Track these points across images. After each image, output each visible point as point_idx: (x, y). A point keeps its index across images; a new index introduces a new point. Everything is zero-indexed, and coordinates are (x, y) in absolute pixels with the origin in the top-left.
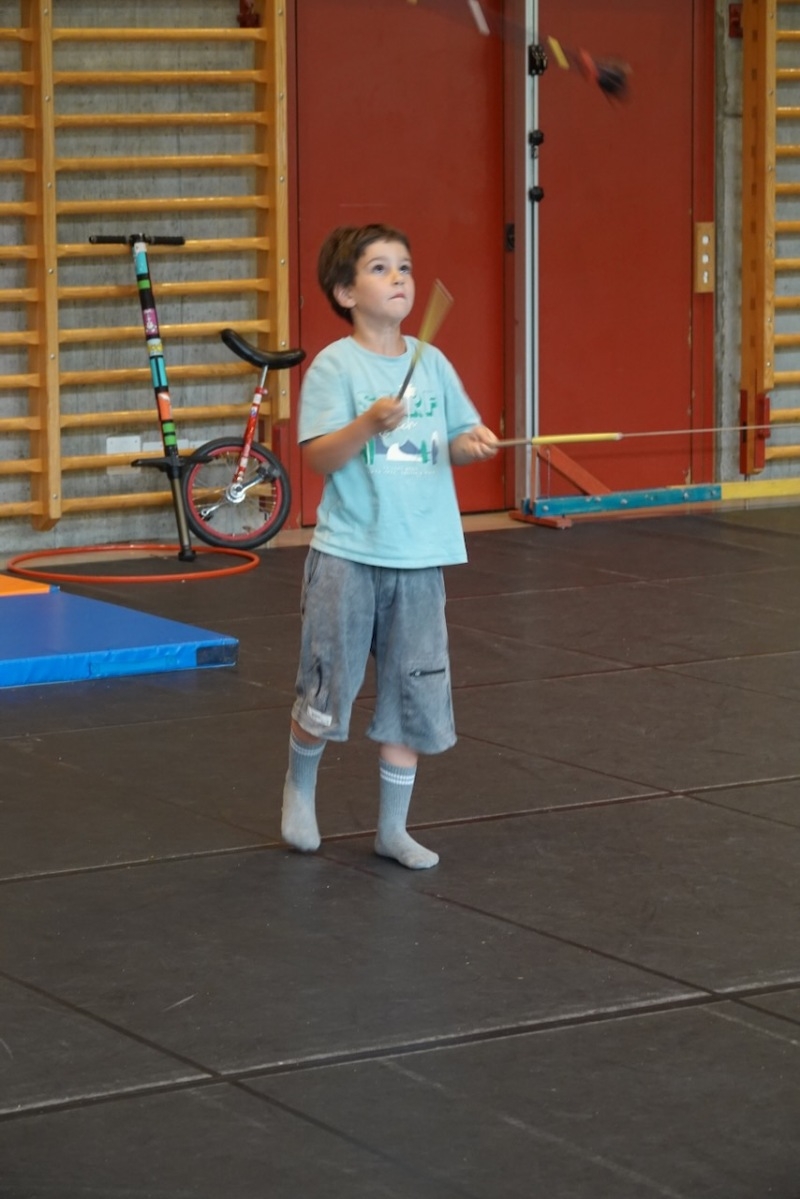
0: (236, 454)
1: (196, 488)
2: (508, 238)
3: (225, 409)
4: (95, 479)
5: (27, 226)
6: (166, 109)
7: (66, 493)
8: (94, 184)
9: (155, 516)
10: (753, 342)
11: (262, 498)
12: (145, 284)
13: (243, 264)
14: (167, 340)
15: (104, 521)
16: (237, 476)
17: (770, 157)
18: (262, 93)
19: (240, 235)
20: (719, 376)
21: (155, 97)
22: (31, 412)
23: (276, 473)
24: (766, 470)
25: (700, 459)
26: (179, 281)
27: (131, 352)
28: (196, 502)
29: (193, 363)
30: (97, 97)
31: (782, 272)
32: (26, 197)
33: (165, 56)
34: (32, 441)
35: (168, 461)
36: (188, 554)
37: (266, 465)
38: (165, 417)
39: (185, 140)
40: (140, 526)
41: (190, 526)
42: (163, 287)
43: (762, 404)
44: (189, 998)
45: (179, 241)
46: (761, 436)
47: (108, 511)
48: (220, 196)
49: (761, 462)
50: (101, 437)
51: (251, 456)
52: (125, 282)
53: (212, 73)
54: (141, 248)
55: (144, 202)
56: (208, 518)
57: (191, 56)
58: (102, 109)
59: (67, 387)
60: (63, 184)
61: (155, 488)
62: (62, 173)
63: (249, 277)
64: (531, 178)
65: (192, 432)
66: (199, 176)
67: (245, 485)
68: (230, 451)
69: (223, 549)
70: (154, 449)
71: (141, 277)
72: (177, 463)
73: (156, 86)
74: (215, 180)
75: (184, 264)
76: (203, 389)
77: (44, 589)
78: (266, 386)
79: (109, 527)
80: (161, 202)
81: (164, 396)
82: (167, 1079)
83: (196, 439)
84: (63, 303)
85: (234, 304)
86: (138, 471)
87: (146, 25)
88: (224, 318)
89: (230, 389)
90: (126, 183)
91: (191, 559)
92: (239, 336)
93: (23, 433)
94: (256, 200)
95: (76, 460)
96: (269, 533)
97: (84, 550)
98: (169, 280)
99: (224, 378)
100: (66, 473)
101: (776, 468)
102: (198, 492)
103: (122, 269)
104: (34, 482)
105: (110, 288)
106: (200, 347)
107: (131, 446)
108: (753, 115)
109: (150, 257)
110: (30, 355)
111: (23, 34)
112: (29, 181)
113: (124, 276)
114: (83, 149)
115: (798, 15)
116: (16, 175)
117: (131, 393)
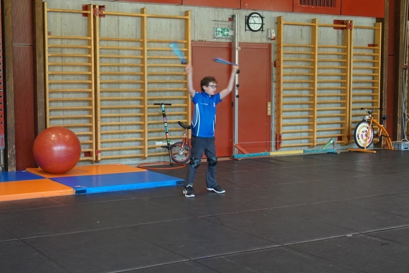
2: (232, 104)
3: (179, 137)
4: (154, 150)
5: (142, 101)
6: (168, 79)
7: (148, 153)
8: (154, 93)
9: (165, 157)
10: (278, 125)
11: (186, 154)
12: (164, 113)
13: (182, 109)
14: (168, 123)
15: (156, 158)
16: (181, 149)
17: (282, 89)
19: (182, 104)
20: (272, 131)
21: (166, 77)
22: (142, 137)
23: (188, 149)
24: (280, 149)
25: (268, 147)
26: (171, 112)
27: (161, 126)
28: (173, 154)
29: (173, 128)
30: (155, 77)
31: (284, 111)
32: (142, 96)
33: (168, 70)
34: (142, 142)
35: (168, 146)
36: (172, 164)
37: (187, 147)
38: (168, 138)
39: (171, 85)
40: (162, 159)
41: (172, 159)
42: (166, 114)
43: (280, 137)
45: (170, 104)
46: (280, 143)
47: (156, 156)
48: (178, 96)
49: (280, 148)
50: (155, 142)
51: (184, 146)
53: (177, 73)
54: (163, 106)
55: (164, 97)
56: (176, 157)
57: (173, 69)
58: (156, 79)
60: (149, 93)
61: (165, 152)
62: (149, 91)
63: (183, 112)
64: (236, 93)
65: (172, 141)
66: (174, 92)
67: (182, 151)
68: (180, 145)
69: (178, 163)
70: (165, 144)
71: (163, 111)
72: (170, 147)
73: (166, 75)
74: (177, 93)
75: (171, 109)
76: (174, 133)
77: (145, 170)
78: (186, 132)
80: (167, 97)
81: (167, 134)
85: (180, 117)
86: (162, 148)
88: (179, 119)
89: (180, 133)
90: (160, 94)
92: (181, 123)
93: (140, 141)
94: (185, 97)
95: (150, 146)
96: (187, 160)
97: (152, 163)
98: (169, 112)
99: (178, 131)
100: (149, 148)
101: (282, 149)
102: (173, 152)
103: (159, 110)
104: (142, 150)
105: (157, 113)
106: (174, 125)
107: (161, 144)
108: (278, 82)
109: (165, 107)
110: (142, 126)
111: (141, 65)
112: (143, 93)
113: (160, 111)
114: (152, 87)
115: (287, 63)
116: (139, 92)
117: (161, 133)
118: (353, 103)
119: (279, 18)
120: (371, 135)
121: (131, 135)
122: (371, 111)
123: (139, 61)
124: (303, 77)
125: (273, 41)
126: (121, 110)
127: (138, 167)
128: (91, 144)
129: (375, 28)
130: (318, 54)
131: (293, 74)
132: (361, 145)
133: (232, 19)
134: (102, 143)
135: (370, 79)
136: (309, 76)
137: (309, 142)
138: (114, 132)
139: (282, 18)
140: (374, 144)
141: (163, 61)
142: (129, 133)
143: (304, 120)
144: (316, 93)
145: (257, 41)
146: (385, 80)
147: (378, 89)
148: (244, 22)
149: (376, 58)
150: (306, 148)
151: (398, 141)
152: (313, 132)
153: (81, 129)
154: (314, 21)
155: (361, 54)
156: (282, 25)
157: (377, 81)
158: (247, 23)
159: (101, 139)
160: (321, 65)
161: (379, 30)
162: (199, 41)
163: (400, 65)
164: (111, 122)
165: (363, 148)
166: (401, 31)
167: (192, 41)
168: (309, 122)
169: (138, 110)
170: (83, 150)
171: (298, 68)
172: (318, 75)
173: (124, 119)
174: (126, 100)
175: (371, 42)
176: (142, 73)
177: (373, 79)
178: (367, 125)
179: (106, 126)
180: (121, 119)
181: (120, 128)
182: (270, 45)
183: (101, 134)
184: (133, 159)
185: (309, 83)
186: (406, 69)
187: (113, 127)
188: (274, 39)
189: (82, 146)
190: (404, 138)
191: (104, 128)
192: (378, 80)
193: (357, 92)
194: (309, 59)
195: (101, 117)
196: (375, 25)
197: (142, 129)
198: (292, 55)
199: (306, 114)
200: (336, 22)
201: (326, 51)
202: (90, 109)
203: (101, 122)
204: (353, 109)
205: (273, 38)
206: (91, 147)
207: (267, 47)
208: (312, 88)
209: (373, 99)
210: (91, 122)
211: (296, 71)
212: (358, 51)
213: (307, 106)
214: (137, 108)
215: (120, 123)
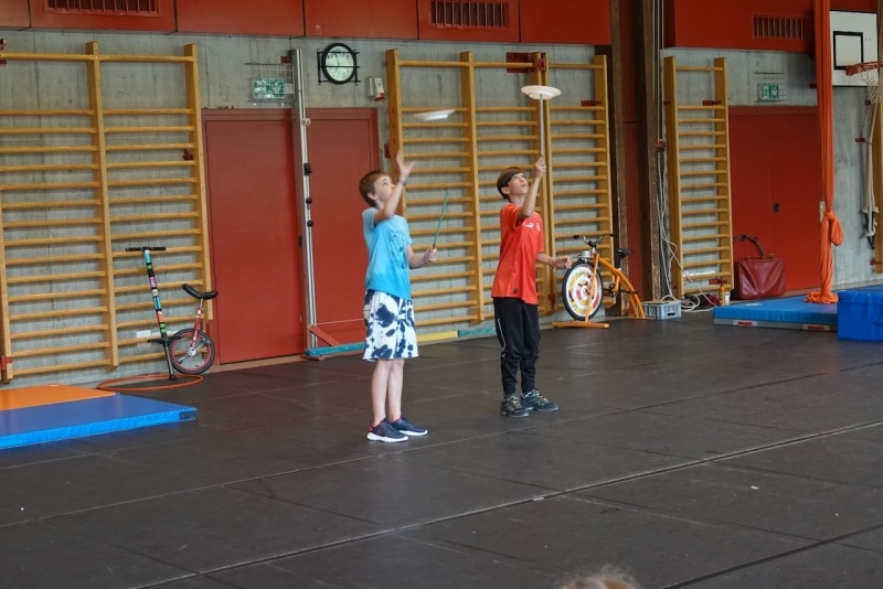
0: (191, 336)
1: (175, 350)
2: (300, 242)
3: (186, 318)
4: (132, 349)
5: (99, 245)
6: (155, 194)
7: (120, 355)
8: (127, 227)
9: (158, 363)
11: (203, 353)
12: (150, 267)
13: (190, 257)
14: (160, 290)
15: (137, 367)
16: (192, 345)
17: (404, 205)
18: (195, 187)
19: (189, 245)
21: (150, 190)
22: (103, 322)
23: (208, 342)
26: (165, 265)
27: (144, 296)
28: (176, 356)
29: (172, 299)
30: (126, 191)
32: (98, 233)
33: (154, 173)
34: (105, 333)
35: (163, 340)
36: (173, 378)
37: (204, 339)
38: (161, 321)
39: (164, 207)
40: (151, 368)
41: (174, 367)
42: (155, 269)
45: (164, 249)
47: (138, 362)
48: (179, 229)
50: (134, 331)
51: (198, 336)
52: (141, 266)
53: (174, 180)
54: (147, 252)
55: (148, 233)
56: (181, 363)
57: (164, 173)
58: (129, 195)
59: (119, 311)
60: (114, 227)
61: (158, 351)
62: (113, 223)
63: (193, 263)
64: (308, 217)
65: (172, 327)
66: (170, 222)
67: (195, 348)
68: (189, 334)
69: (188, 375)
70: (157, 335)
71: (148, 264)
72: (167, 340)
73: (151, 186)
74: (177, 223)
75: (166, 258)
76: (176, 309)
77: (113, 395)
78: (202, 307)
79: (139, 369)
80: (155, 233)
81: (160, 313)
83: (174, 330)
85: (188, 274)
86: (150, 345)
87: (145, 160)
88: (183, 280)
89: (188, 309)
90: (140, 226)
91: (174, 380)
92: (190, 287)
93: (101, 331)
94: (196, 231)
95: (124, 342)
96: (206, 367)
97: (134, 378)
98: (160, 265)
99: (185, 304)
100: (120, 347)
102: (176, 352)
103: (140, 261)
104: (106, 351)
105: (135, 270)
106: (174, 292)
107: (147, 334)
109: (151, 256)
110: (102, 298)
111: (93, 166)
112: (99, 227)
113: (141, 264)
114: (120, 213)
115: (413, 148)
116: (93, 224)
117: (146, 312)
118: (557, 226)
119: (390, 54)
120: (597, 291)
121: (80, 320)
122: (594, 241)
123: (89, 158)
124: (448, 177)
125: (380, 103)
126: (55, 267)
127: (98, 389)
129: (594, 66)
130: (478, 127)
131: (426, 170)
132: (579, 314)
133: (289, 58)
134: (13, 340)
135: (590, 174)
136: (461, 173)
137: (469, 314)
138: (39, 314)
139: (396, 52)
140: (606, 310)
141: (142, 156)
142: (74, 316)
143: (456, 267)
144: (478, 209)
145: (346, 103)
146: (620, 175)
147: (607, 194)
148: (316, 64)
149: (598, 128)
150: (464, 327)
151: (654, 301)
152: (477, 291)
154: (464, 57)
155: (568, 122)
156: (397, 69)
157: (603, 177)
158: (322, 66)
159: (11, 333)
160: (486, 149)
161: (602, 70)
162: (219, 108)
163: (649, 143)
164: (32, 293)
165: (583, 319)
166: (647, 71)
167: (203, 110)
168: (467, 270)
169: (93, 265)
171: (437, 158)
172: (479, 172)
173: (62, 285)
174: (63, 244)
175: (587, 97)
176: (96, 184)
177: (596, 174)
178: (587, 270)
179: (23, 302)
180: (54, 285)
181: (53, 306)
182: (374, 112)
183: (12, 322)
184: (86, 372)
185: (462, 188)
186: (661, 150)
187: (37, 305)
188: (382, 98)
190: (667, 293)
191: (17, 307)
192: (606, 174)
193: (563, 203)
194: (460, 136)
195: (10, 285)
196: (593, 61)
197: (102, 305)
198: (424, 132)
199: (459, 254)
200: (512, 57)
201: (493, 119)
203: (10, 294)
204: (557, 240)
205: (379, 96)
207: (368, 117)
208: (469, 199)
209: (598, 216)
211: (432, 166)
212: (562, 118)
213: (461, 237)
214: (88, 261)
215: (53, 295)
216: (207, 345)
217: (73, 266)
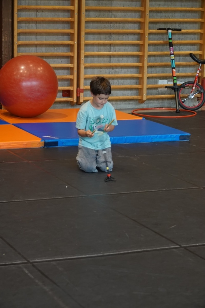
0: (192, 86)
1: (181, 94)
3: (190, 74)
4: (155, 91)
5: (141, 25)
7: (148, 94)
8: (159, 14)
9: (170, 101)
11: (198, 97)
12: (171, 41)
13: (196, 36)
14: (176, 55)
15: (157, 102)
16: (192, 91)
19: (196, 29)
22: (140, 73)
23: (202, 91)
26: (179, 40)
27: (166, 58)
28: (181, 98)
29: (182, 62)
32: (141, 17)
34: (140, 80)
35: (174, 87)
36: (178, 111)
37: (199, 89)
38: (174, 75)
39: (182, 3)
40: (166, 103)
41: (179, 104)
42: (174, 42)
44: (175, 226)
45: (180, 30)
47: (158, 99)
48: (191, 18)
50: (157, 80)
51: (196, 87)
52: (165, 40)
55: (171, 19)
56: (184, 102)
59: (149, 67)
60: (151, 14)
61: (171, 94)
62: (151, 11)
63: (198, 40)
65: (181, 80)
66: (186, 13)
67: (194, 94)
68: (190, 85)
69: (187, 110)
70: (171, 83)
71: (170, 39)
72: (176, 87)
74: (190, 14)
75: (181, 36)
76: (184, 68)
77: (141, 118)
78: (200, 69)
79: (158, 103)
80: (176, 19)
81: (174, 70)
82: (168, 246)
83: (182, 81)
84: (149, 45)
85: (193, 47)
86: (167, 89)
88: (190, 51)
89: (191, 69)
90: (167, 14)
91: (179, 112)
92: (194, 55)
93: (137, 78)
94: (201, 20)
95: (151, 86)
96: (199, 107)
97: (151, 109)
98: (177, 40)
99: (190, 66)
100: (148, 89)
102: (181, 95)
103: (165, 36)
104: (139, 91)
105: (161, 41)
106: (184, 58)
107: (165, 83)
109: (172, 34)
110: (140, 58)
112: (142, 14)
116: (139, 11)
117: (165, 69)
121: (126, 70)
126: (113, 36)
128: (72, 80)
138: (102, 64)
142: (122, 67)
153: (59, 60)
159: (85, 74)
164: (98, 51)
169: (136, 37)
170: (60, 88)
173: (117, 48)
174: (120, 22)
179: (93, 56)
180: (112, 47)
181: (110, 60)
183: (86, 68)
184: (126, 102)
187: (101, 59)
189: (59, 83)
191: (89, 59)
195: (86, 45)
197: (140, 62)
202: (71, 33)
206: (72, 85)
210: (72, 51)
214: (134, 34)
215: (111, 53)
216: (201, 93)
217: (124, 37)
